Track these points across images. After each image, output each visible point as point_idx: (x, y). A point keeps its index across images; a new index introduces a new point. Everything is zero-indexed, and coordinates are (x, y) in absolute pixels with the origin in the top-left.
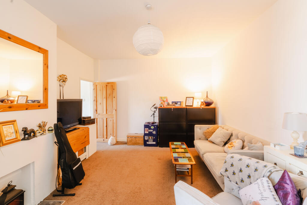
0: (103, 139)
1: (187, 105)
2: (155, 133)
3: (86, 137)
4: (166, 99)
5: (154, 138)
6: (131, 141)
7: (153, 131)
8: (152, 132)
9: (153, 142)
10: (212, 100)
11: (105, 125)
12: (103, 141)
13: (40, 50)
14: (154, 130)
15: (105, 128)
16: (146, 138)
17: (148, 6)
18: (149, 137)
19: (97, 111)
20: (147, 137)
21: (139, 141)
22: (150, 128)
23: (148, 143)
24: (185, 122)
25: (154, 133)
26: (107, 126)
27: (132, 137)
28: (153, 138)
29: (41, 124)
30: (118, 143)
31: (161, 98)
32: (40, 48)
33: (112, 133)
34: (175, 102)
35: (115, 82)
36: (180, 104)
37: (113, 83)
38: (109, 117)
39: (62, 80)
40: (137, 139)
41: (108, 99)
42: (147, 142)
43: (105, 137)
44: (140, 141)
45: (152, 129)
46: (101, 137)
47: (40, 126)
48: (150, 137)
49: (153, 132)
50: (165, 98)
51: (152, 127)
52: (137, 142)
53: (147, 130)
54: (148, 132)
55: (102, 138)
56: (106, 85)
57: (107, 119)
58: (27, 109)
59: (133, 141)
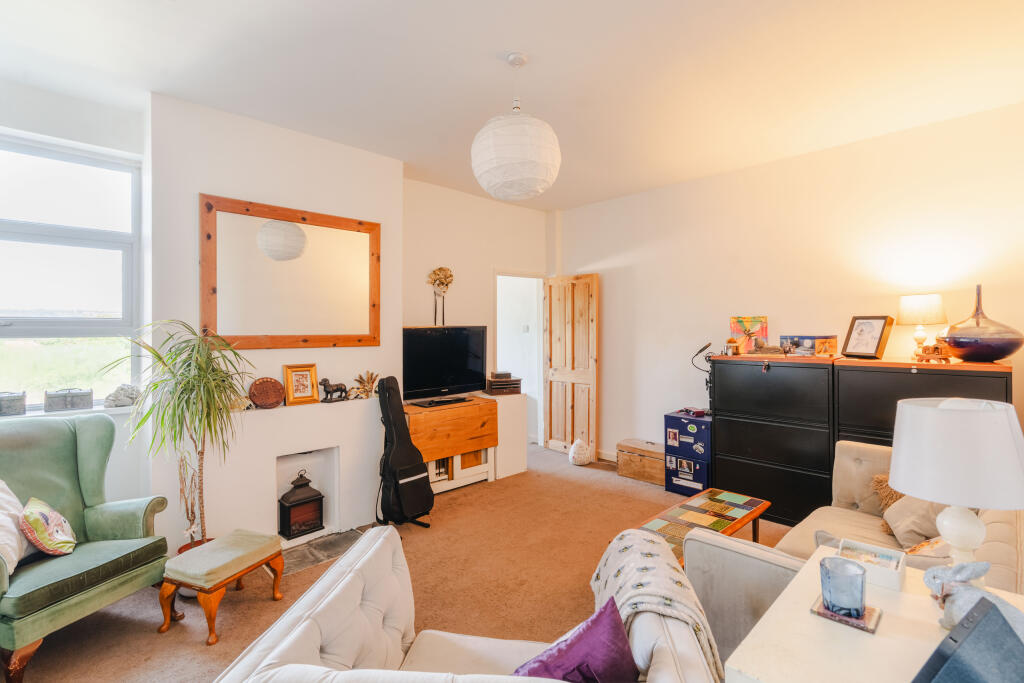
0: (564, 444)
1: (850, 350)
2: (702, 450)
3: (486, 426)
4: (762, 328)
5: (698, 467)
6: (628, 463)
7: (696, 442)
8: (692, 445)
9: (694, 480)
10: (1013, 332)
11: (569, 404)
12: (563, 450)
13: (360, 225)
14: (697, 437)
15: (569, 411)
16: (671, 461)
17: (511, 57)
18: (681, 463)
19: (551, 360)
20: (674, 459)
21: (652, 468)
22: (684, 431)
23: (675, 481)
24: (825, 422)
25: (699, 448)
26: (573, 407)
27: (632, 451)
28: (695, 466)
29: (365, 378)
30: (599, 463)
31: (739, 321)
32: (360, 223)
33: (586, 430)
34: (792, 338)
35: (597, 274)
36: (813, 347)
37: (587, 276)
38: (580, 381)
39: (438, 282)
40: (646, 461)
41: (576, 324)
42: (674, 479)
43: (569, 438)
44: (655, 468)
45: (689, 434)
46: (561, 436)
47: (361, 381)
48: (684, 462)
49: (694, 447)
50: (755, 320)
51: (692, 428)
52: (648, 470)
53: (675, 434)
54: (676, 444)
55: (561, 440)
56: (573, 285)
57: (573, 385)
58: (335, 345)
59: (633, 465)
